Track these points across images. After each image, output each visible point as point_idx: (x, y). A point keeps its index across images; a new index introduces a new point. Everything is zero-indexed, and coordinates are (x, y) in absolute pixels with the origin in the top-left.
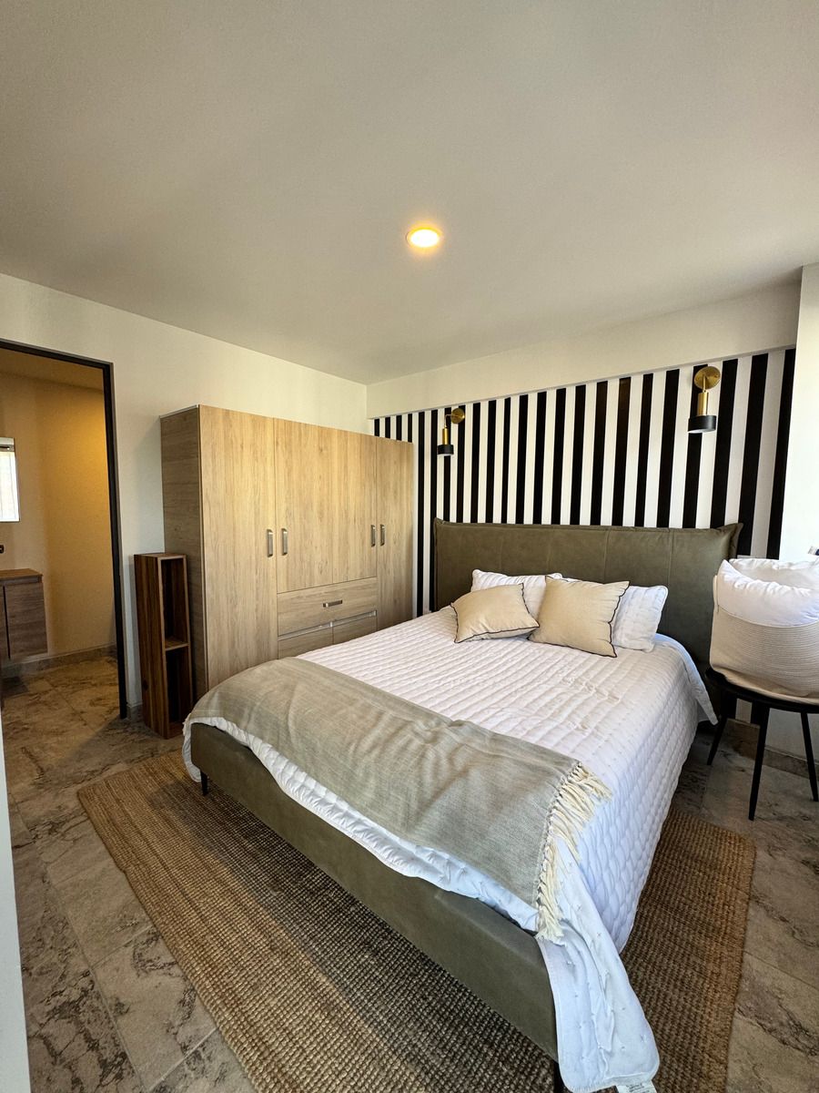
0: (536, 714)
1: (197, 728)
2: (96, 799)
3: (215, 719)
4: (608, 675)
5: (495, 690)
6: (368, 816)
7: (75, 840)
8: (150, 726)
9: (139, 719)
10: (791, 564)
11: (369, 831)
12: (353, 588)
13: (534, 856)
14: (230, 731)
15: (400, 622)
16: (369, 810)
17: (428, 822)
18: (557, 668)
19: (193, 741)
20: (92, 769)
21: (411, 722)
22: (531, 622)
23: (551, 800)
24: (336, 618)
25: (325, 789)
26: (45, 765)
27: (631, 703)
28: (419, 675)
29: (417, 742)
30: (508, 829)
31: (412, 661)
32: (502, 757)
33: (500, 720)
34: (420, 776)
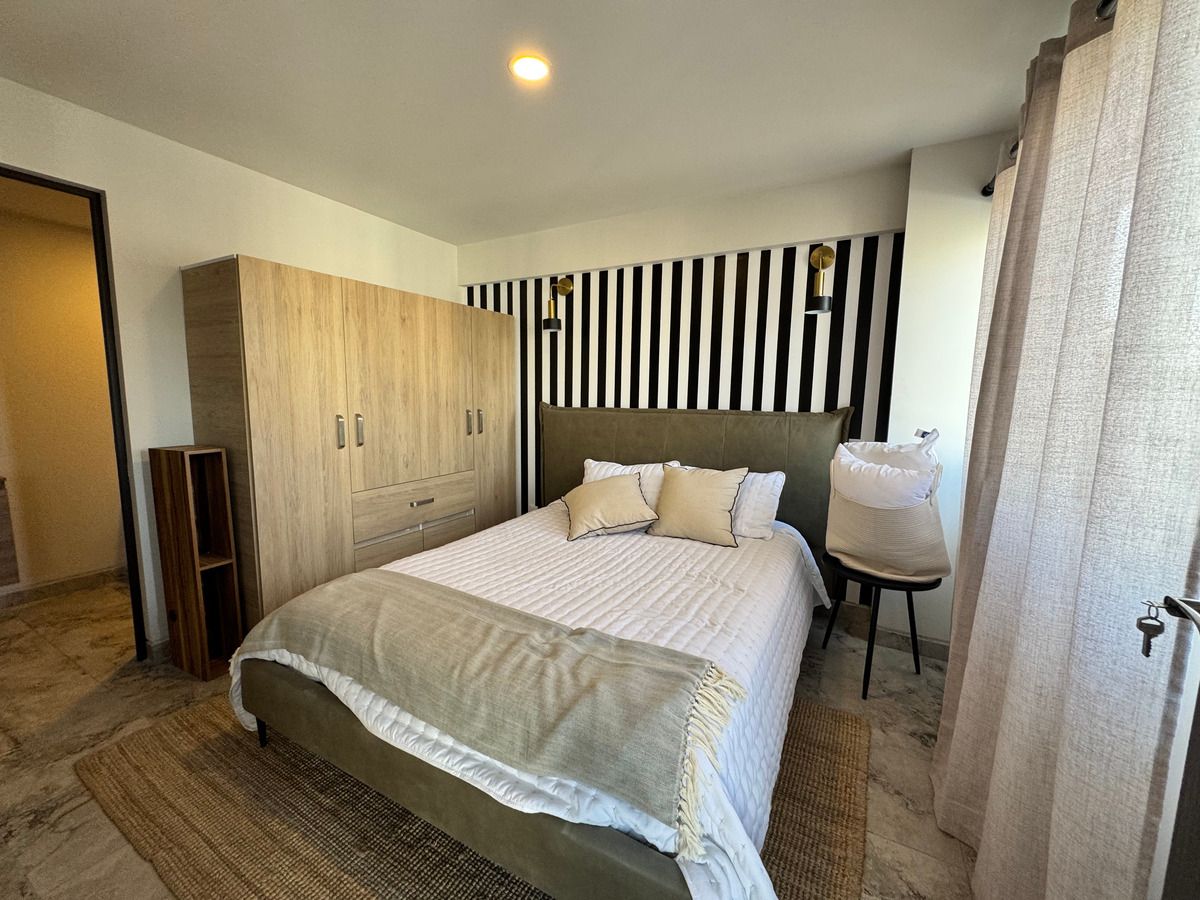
0: (663, 614)
1: (249, 665)
2: (104, 771)
3: (274, 652)
4: (731, 567)
5: (617, 589)
6: (479, 750)
7: (72, 830)
8: (182, 667)
9: (165, 659)
10: (900, 447)
11: (481, 767)
12: (445, 484)
13: (672, 772)
14: (295, 665)
15: (503, 521)
16: (480, 742)
17: (551, 749)
18: (679, 562)
19: (243, 680)
20: (96, 731)
21: (525, 635)
22: (650, 515)
23: (688, 708)
24: (427, 518)
25: (424, 723)
26: (21, 733)
27: (757, 595)
28: (531, 580)
29: (535, 658)
30: (643, 746)
31: (520, 564)
32: (631, 665)
33: (624, 624)
34: (540, 697)
